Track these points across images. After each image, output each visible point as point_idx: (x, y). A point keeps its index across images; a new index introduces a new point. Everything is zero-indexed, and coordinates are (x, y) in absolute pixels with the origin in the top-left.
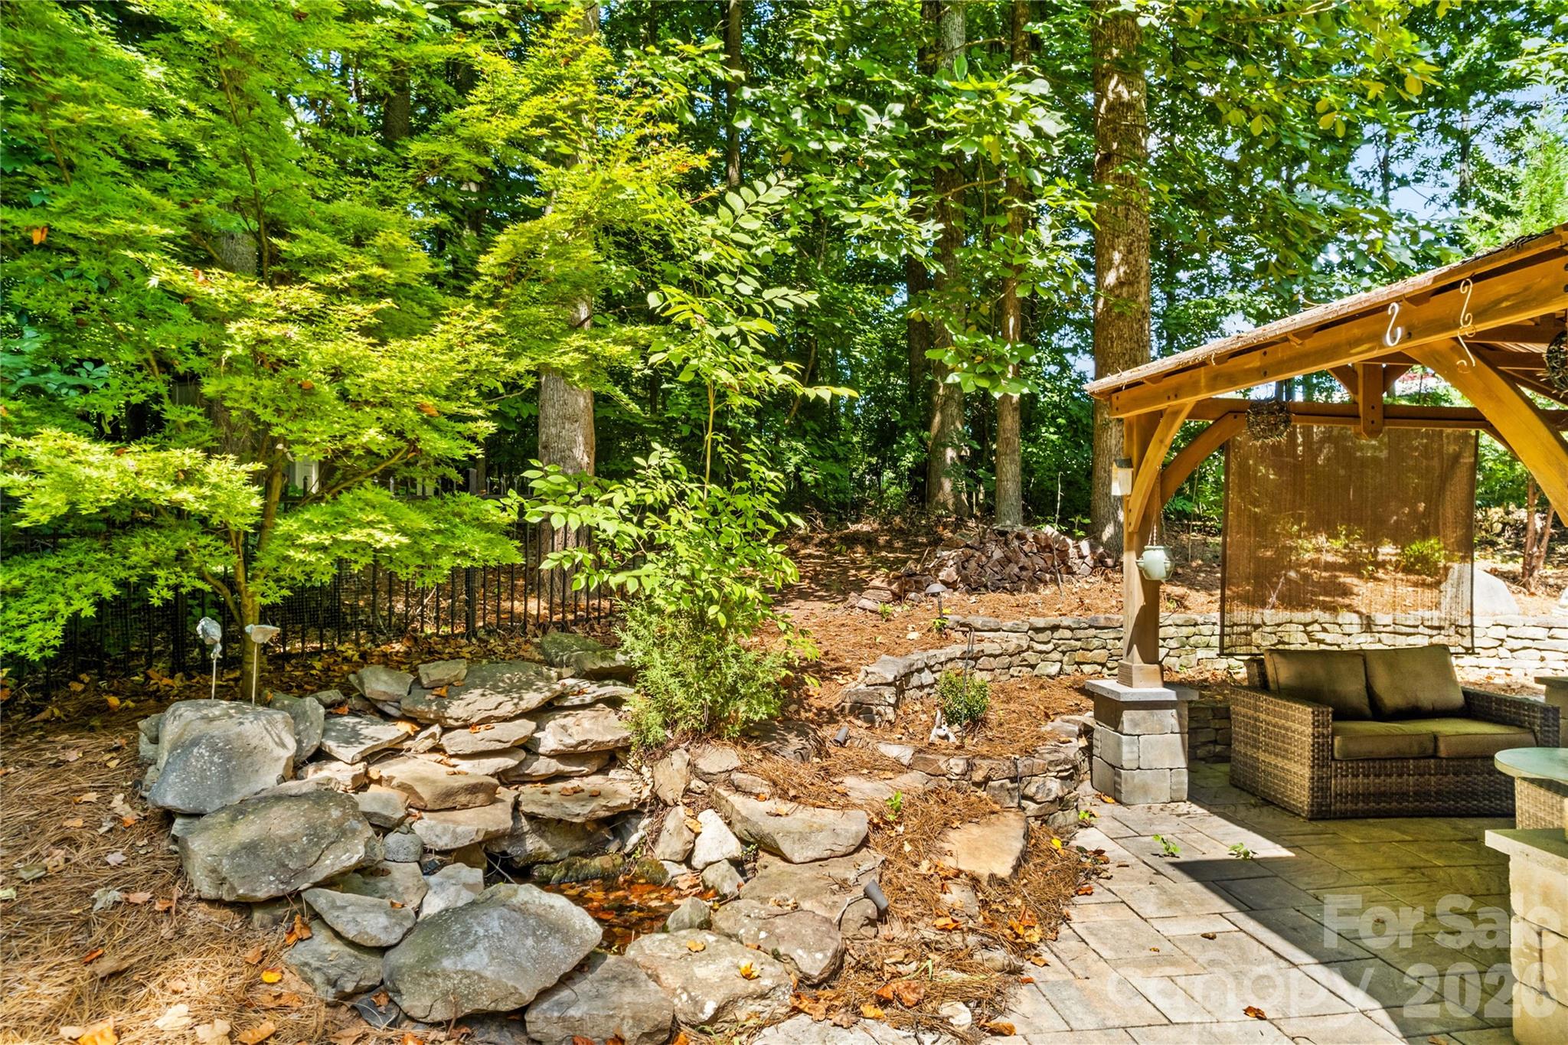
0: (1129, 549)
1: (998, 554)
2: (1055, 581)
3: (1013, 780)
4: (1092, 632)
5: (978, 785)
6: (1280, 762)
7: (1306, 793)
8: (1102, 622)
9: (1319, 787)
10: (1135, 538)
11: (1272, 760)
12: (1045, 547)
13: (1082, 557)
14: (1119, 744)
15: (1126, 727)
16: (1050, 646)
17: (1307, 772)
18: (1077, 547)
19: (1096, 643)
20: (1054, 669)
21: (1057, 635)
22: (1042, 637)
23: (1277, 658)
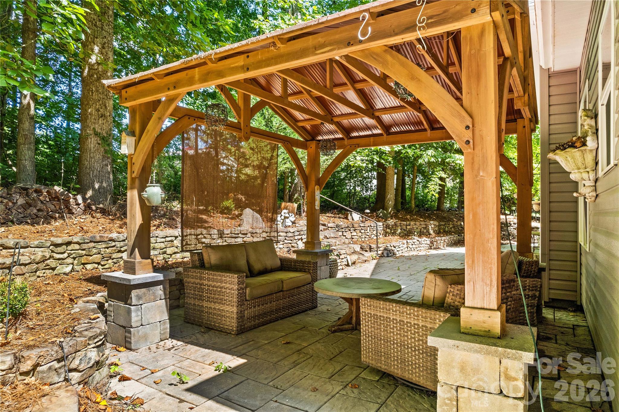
0: (132, 188)
1: (21, 201)
2: (62, 218)
3: (59, 361)
4: (92, 245)
5: (26, 374)
6: (217, 306)
7: (235, 321)
8: (98, 239)
9: (241, 316)
10: (137, 182)
11: (212, 305)
12: (55, 198)
13: (78, 204)
14: (129, 312)
15: (134, 302)
16: (66, 255)
17: (235, 309)
18: (76, 199)
19: (94, 251)
20: (68, 269)
21: (70, 248)
22: (60, 249)
23: (209, 250)
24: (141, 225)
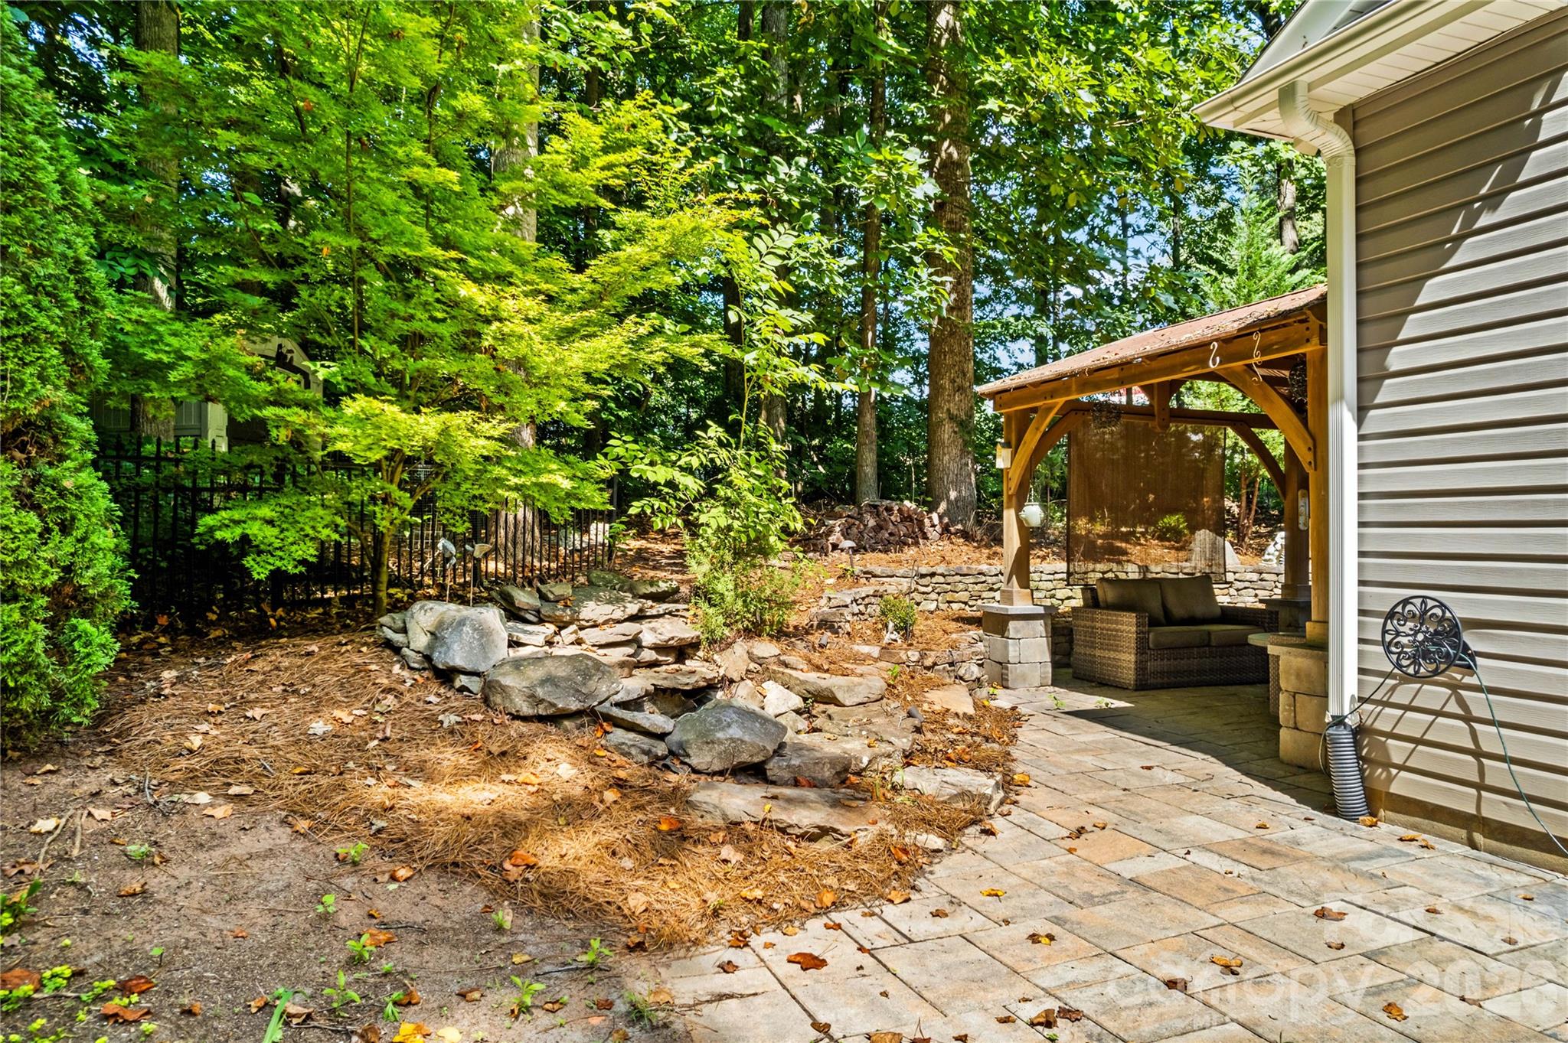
0: (1009, 507)
1: (872, 523)
2: (917, 544)
3: (951, 664)
4: (958, 578)
5: (928, 668)
6: (1112, 655)
7: (1132, 672)
8: (965, 571)
9: (1140, 668)
10: (1014, 499)
11: (1106, 654)
12: (906, 518)
13: (933, 526)
14: (1006, 646)
15: (1012, 634)
16: (930, 589)
17: (1132, 658)
18: (930, 518)
19: (961, 586)
20: (932, 606)
21: (934, 580)
22: (924, 581)
23: (1105, 584)
24: (1019, 549)
